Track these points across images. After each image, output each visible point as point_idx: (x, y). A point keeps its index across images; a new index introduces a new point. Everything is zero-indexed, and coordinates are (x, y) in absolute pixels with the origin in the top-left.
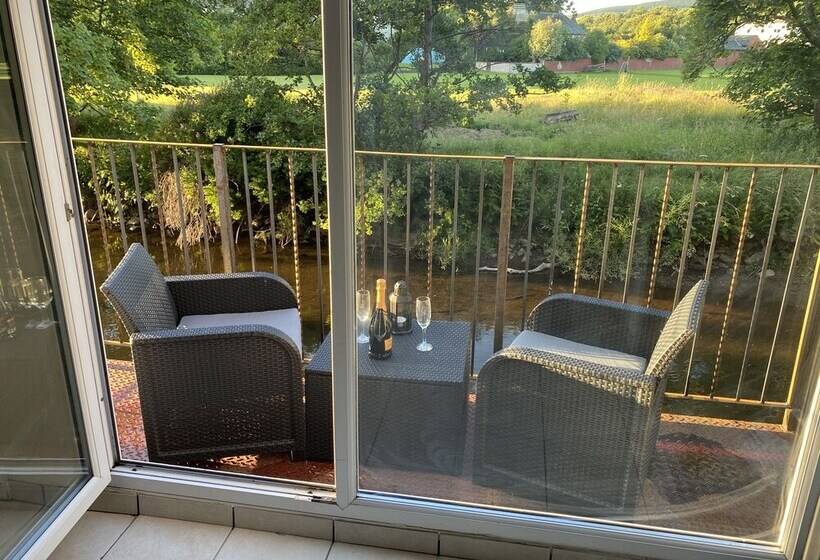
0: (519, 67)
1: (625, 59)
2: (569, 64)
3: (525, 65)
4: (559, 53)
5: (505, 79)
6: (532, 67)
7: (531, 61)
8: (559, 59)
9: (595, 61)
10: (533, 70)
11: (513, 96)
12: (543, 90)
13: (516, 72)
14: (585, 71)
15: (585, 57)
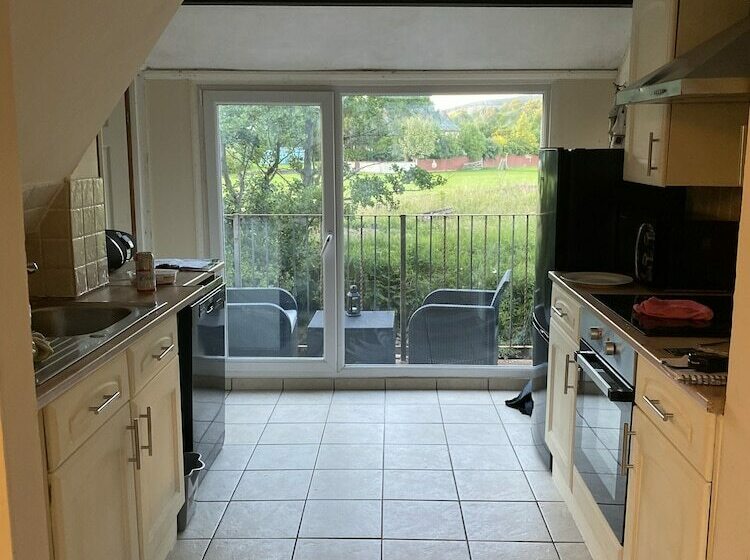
0: (395, 167)
1: (503, 156)
2: (444, 162)
3: (400, 165)
4: (433, 151)
5: (382, 178)
6: (406, 166)
7: (402, 160)
8: (432, 157)
9: (471, 159)
10: (408, 169)
11: (391, 193)
12: (418, 188)
13: (392, 171)
14: (461, 169)
15: (461, 155)
